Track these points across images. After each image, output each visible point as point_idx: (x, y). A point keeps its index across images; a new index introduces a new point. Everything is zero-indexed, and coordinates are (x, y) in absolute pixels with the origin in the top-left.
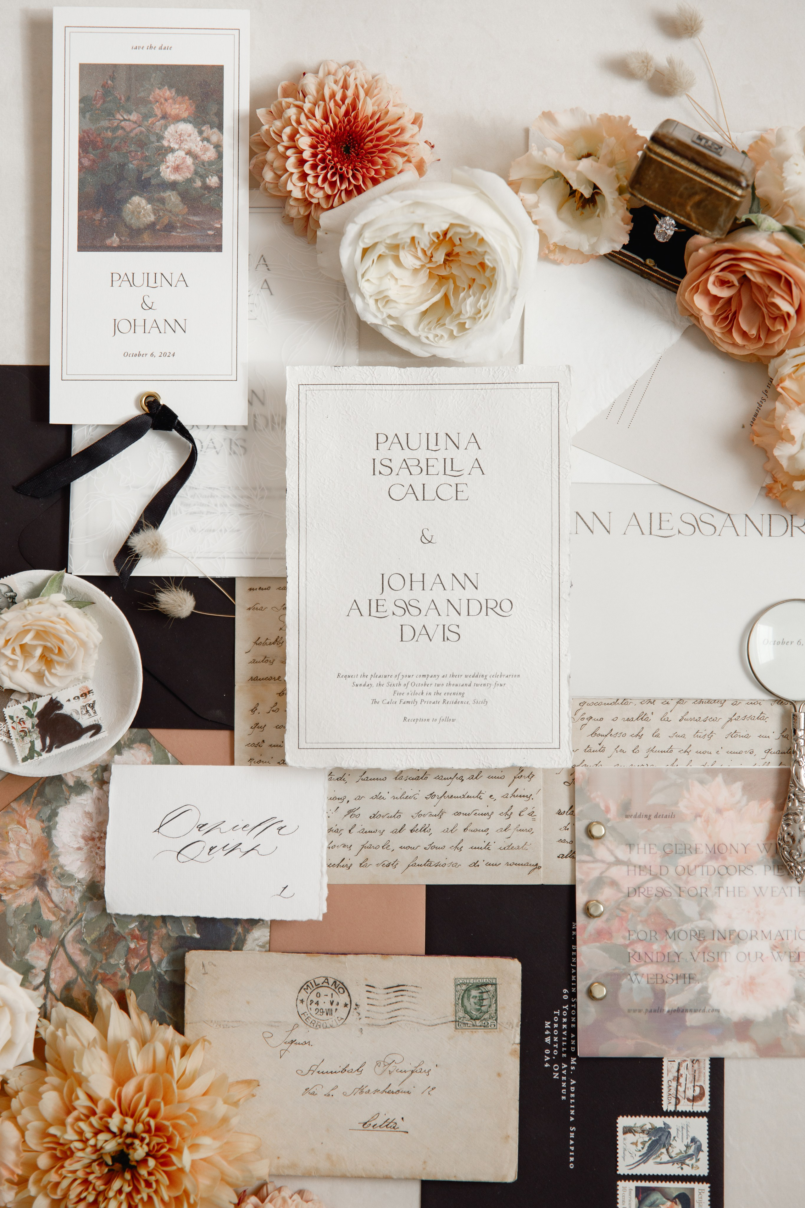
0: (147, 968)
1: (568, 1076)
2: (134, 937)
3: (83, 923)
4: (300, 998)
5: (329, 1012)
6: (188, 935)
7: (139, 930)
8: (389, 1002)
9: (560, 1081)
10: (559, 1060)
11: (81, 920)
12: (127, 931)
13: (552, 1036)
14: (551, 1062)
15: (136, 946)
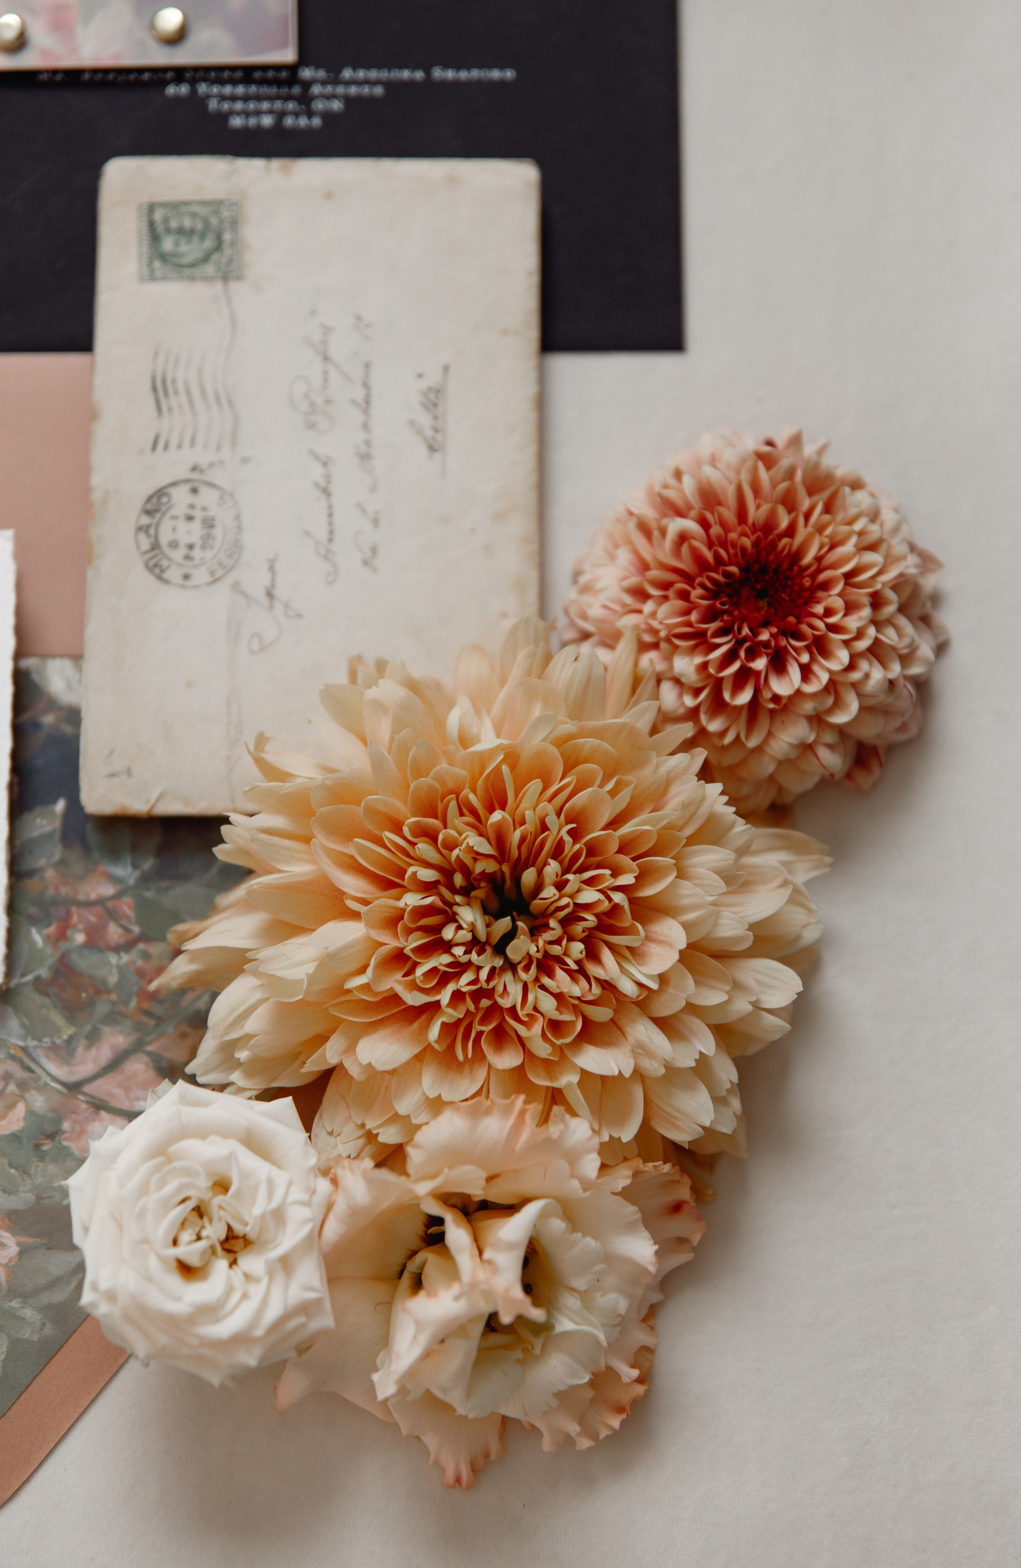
0: (127, 906)
1: (335, 80)
2: (62, 935)
3: (31, 1043)
4: (179, 580)
5: (209, 523)
6: (58, 823)
7: (49, 925)
8: (186, 405)
9: (348, 100)
10: (305, 100)
11: (24, 1049)
12: (49, 951)
13: (258, 113)
14: (310, 114)
15: (80, 931)
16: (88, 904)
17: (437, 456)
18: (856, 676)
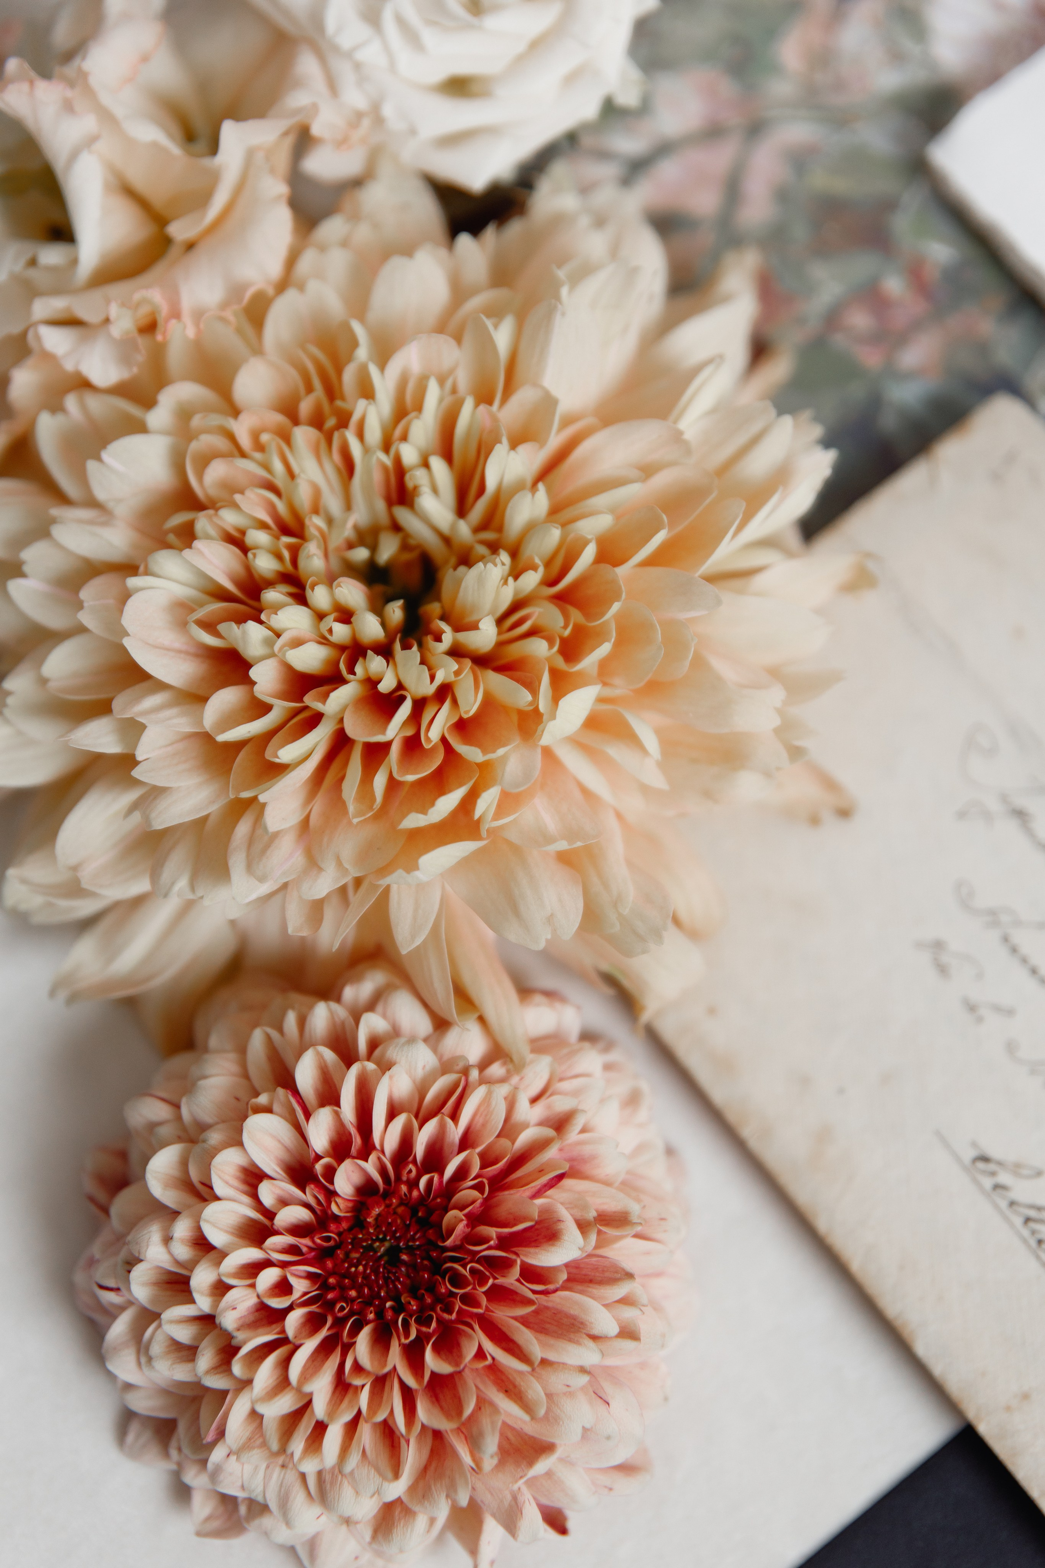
0: (871, 357)
2: (915, 274)
3: (843, 139)
12: (915, 246)
16: (916, 326)
17: (968, 1154)
18: (182, 1229)
